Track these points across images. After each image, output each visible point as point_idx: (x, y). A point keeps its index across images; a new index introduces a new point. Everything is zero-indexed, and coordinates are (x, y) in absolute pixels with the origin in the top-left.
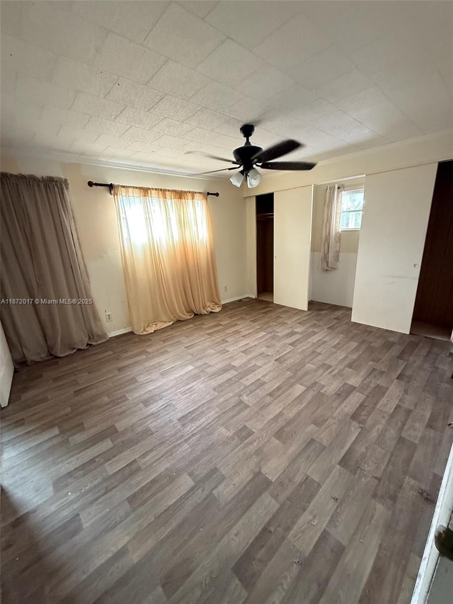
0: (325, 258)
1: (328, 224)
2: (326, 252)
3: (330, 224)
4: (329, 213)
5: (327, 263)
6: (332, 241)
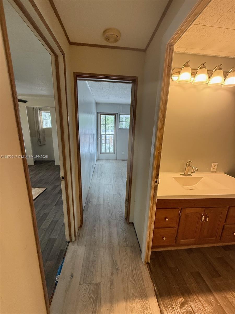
0: (39, 140)
1: (37, 125)
2: (39, 137)
3: (38, 124)
4: (37, 120)
5: (40, 142)
6: (41, 132)
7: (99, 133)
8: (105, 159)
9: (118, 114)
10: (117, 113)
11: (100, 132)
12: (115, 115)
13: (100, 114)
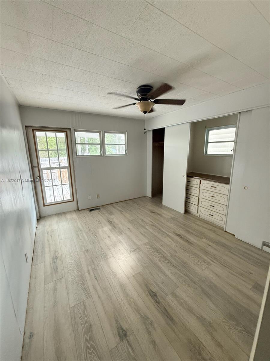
7: (36, 167)
8: (56, 214)
9: (72, 130)
10: (70, 129)
11: (37, 165)
12: (67, 132)
13: (33, 130)
